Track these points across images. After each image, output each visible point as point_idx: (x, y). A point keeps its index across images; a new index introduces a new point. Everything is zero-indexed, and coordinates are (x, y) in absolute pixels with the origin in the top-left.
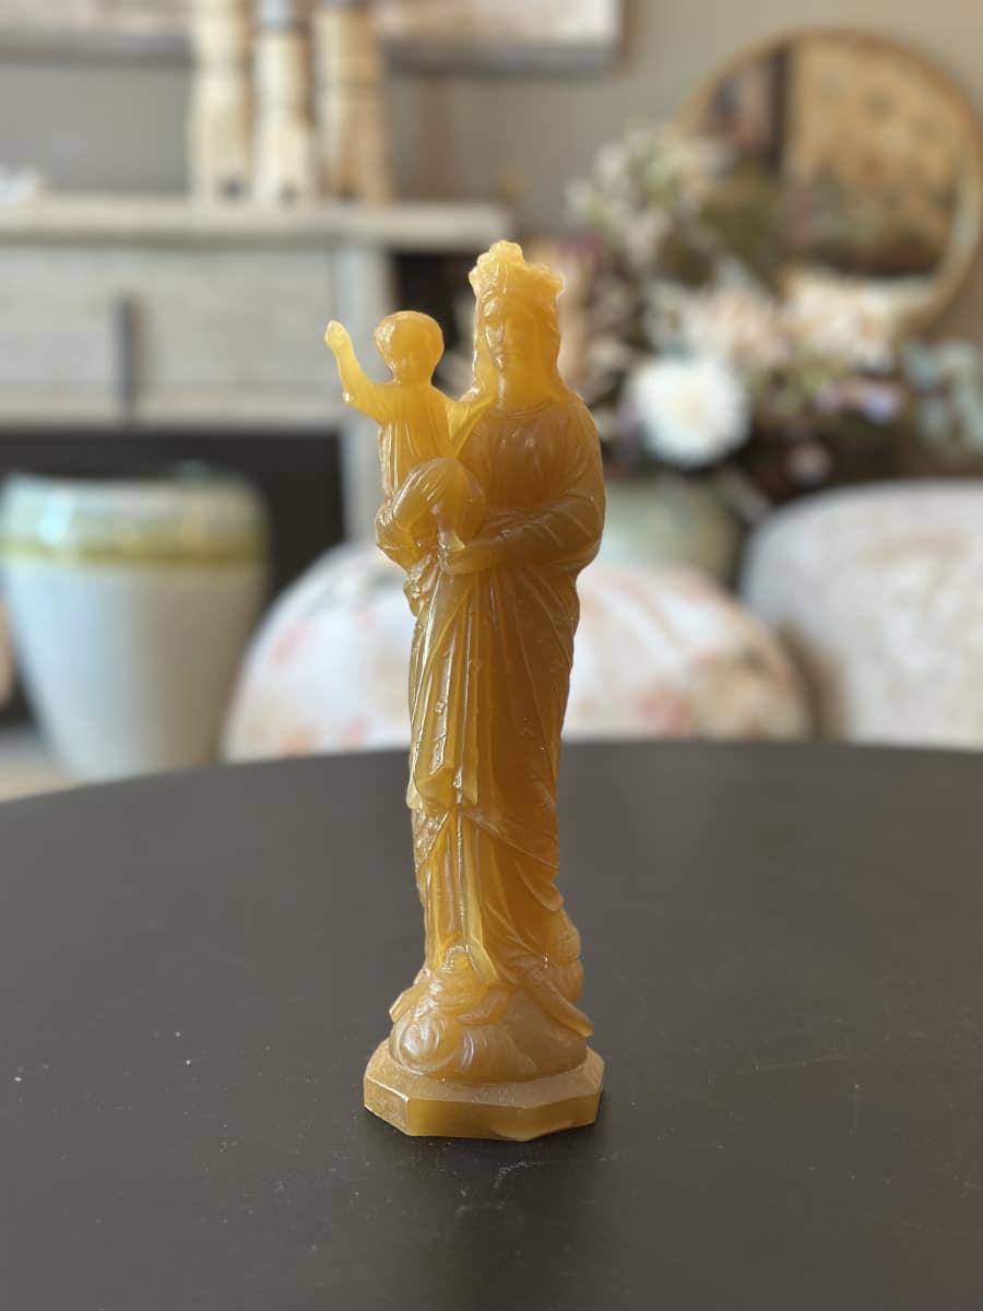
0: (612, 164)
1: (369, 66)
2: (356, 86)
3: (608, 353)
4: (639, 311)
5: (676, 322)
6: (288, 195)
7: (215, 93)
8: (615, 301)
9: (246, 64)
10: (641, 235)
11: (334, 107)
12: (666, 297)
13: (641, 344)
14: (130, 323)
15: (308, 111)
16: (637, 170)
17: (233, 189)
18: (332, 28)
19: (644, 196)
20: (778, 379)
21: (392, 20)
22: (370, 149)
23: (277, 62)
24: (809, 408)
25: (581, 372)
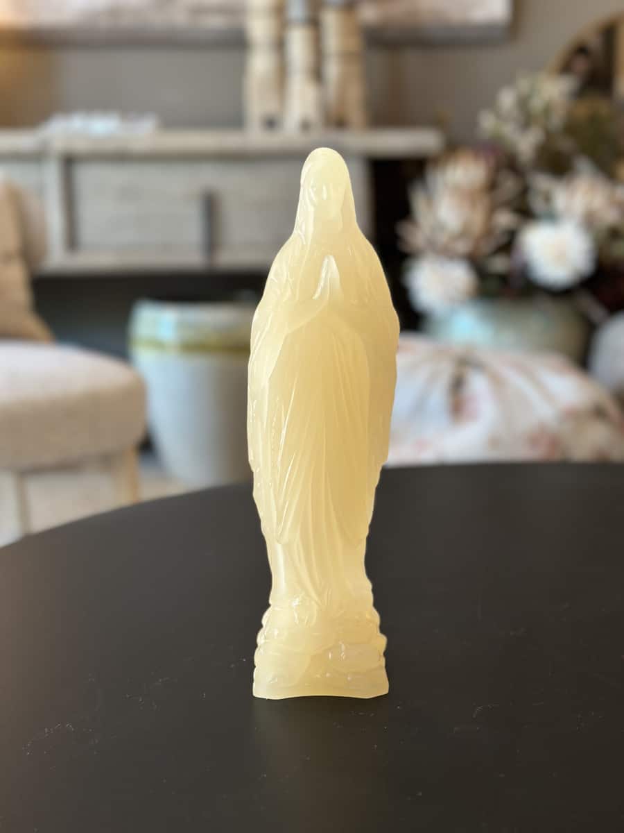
0: (507, 99)
1: (354, 43)
2: (346, 56)
4: (525, 191)
5: (548, 198)
6: (305, 126)
7: (260, 64)
8: (509, 185)
9: (280, 45)
10: (526, 144)
11: (333, 70)
12: (542, 182)
13: (526, 213)
14: (211, 207)
15: (317, 73)
16: (523, 103)
17: (271, 123)
18: (332, 21)
19: (527, 119)
20: (614, 233)
21: (369, 14)
22: (355, 95)
23: (298, 43)
25: (489, 231)
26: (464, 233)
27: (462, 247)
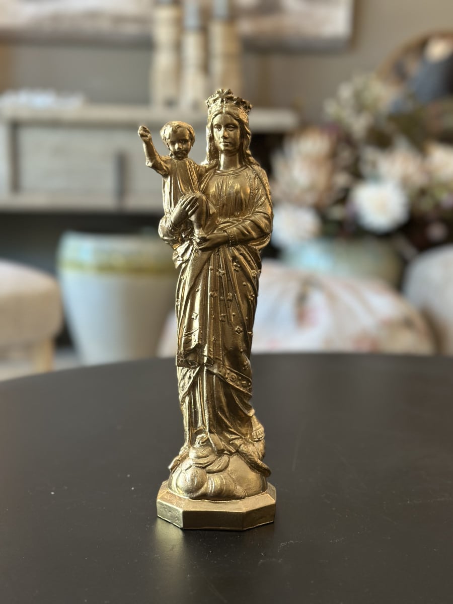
0: (346, 92)
1: (234, 47)
2: (228, 57)
3: (342, 179)
5: (374, 165)
7: (163, 60)
8: (346, 155)
9: (178, 47)
10: (359, 125)
11: (218, 66)
12: (370, 154)
13: (357, 174)
14: (122, 164)
15: (205, 68)
16: (358, 95)
17: (171, 103)
18: (218, 31)
19: (360, 106)
20: (423, 192)
21: (246, 27)
23: (192, 46)
24: (438, 206)
25: (330, 187)
26: (311, 188)
27: (310, 198)
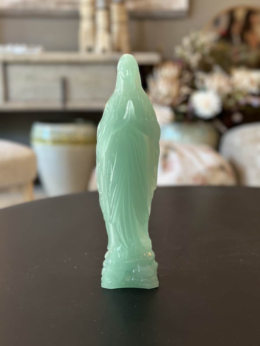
0: (186, 41)
2: (121, 23)
4: (193, 79)
5: (203, 82)
6: (104, 51)
8: (187, 76)
9: (93, 18)
10: (194, 60)
11: (116, 28)
12: (200, 75)
13: (194, 87)
14: (65, 84)
15: (109, 29)
16: (193, 43)
17: (90, 50)
18: (115, 8)
19: (195, 50)
20: (229, 96)
23: (101, 17)
24: (237, 103)
25: (179, 95)
26: (168, 96)
27: (168, 101)
